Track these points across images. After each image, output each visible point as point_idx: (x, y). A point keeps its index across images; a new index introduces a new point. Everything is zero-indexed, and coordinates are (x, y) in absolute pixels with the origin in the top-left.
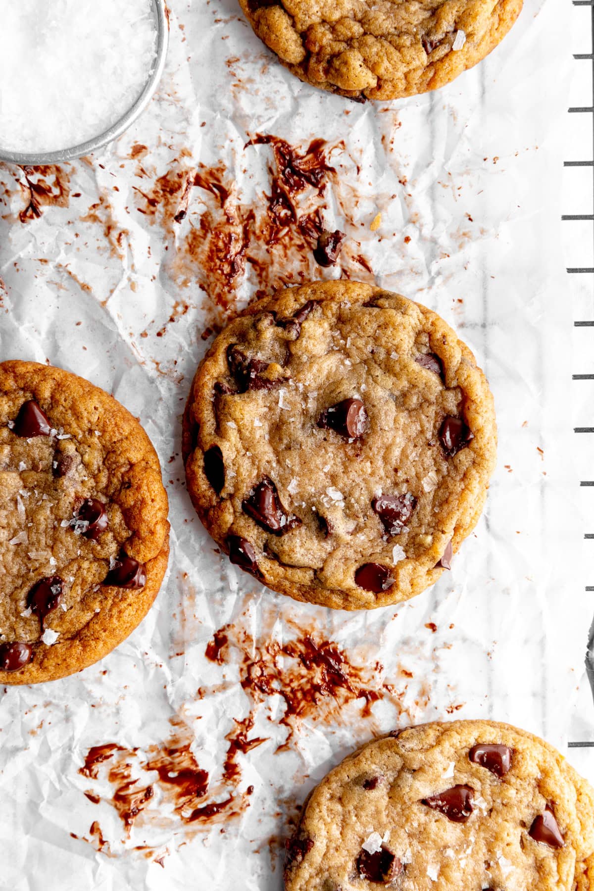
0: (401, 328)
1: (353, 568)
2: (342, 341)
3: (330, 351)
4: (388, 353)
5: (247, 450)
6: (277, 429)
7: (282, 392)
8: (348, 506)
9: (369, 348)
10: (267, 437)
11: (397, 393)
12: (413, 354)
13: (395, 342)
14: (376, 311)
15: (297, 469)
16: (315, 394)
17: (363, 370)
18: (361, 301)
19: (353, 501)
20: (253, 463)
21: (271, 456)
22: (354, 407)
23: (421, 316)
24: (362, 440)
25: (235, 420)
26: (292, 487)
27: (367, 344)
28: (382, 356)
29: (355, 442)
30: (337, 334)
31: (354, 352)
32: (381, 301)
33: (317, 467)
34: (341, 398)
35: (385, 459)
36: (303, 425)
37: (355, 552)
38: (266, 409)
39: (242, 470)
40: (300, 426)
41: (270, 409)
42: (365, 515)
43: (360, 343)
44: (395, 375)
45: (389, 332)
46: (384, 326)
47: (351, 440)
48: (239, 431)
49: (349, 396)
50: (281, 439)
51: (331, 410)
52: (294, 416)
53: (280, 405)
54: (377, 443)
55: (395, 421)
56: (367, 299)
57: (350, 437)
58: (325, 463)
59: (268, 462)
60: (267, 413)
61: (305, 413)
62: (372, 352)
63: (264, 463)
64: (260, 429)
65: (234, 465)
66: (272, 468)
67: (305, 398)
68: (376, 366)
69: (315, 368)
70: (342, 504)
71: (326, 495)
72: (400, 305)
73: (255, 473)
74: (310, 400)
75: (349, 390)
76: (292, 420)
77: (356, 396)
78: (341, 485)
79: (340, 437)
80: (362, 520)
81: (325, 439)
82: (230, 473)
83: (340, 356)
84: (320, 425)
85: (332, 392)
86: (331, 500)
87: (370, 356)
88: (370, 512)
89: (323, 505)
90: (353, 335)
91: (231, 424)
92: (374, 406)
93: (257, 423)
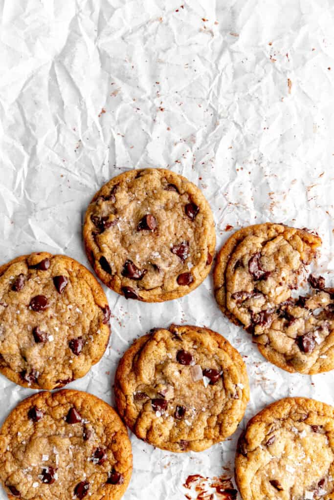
0: (153, 180)
1: (175, 279)
2: (134, 195)
3: (131, 201)
4: (153, 192)
5: (115, 252)
6: (123, 240)
7: (118, 224)
8: (163, 256)
9: (145, 193)
10: (120, 244)
11: (163, 205)
12: (162, 188)
13: (154, 186)
14: (140, 178)
15: (136, 251)
16: (132, 220)
17: (146, 203)
18: (134, 177)
19: (163, 253)
20: (119, 257)
21: (125, 251)
22: (148, 217)
23: (159, 172)
24: (157, 228)
25: (105, 243)
26: (138, 258)
27: (143, 192)
28: (151, 194)
29: (154, 231)
30: (130, 193)
31: (140, 197)
32: (141, 174)
33: (144, 247)
34: (142, 216)
35: (170, 233)
36: (132, 233)
37: (173, 272)
38: (115, 234)
39: (116, 261)
40: (130, 234)
41: (117, 233)
42: (170, 257)
43: (141, 193)
44: (159, 199)
45: (149, 184)
46: (146, 183)
47: (153, 231)
48: (109, 247)
49: (145, 214)
50: (126, 243)
51: (140, 222)
52: (127, 231)
53: (120, 230)
54: (163, 227)
55: (167, 215)
56: (136, 175)
57: (151, 229)
58: (146, 244)
59: (125, 254)
60: (116, 236)
61: (131, 229)
62: (147, 194)
63: (123, 254)
64: (117, 243)
65: (112, 260)
66: (127, 255)
67: (129, 223)
68: (151, 199)
69: (128, 210)
70: (160, 257)
71: (152, 256)
72: (148, 171)
73: (121, 260)
74: (131, 223)
75: (144, 212)
76: (127, 233)
77: (148, 213)
78: (156, 250)
79: (148, 231)
80: (170, 259)
81: (143, 235)
82: (112, 264)
83: (135, 201)
84: (138, 230)
85: (138, 216)
86: (155, 256)
87: (147, 196)
88: (172, 254)
89: (152, 260)
90: (137, 191)
91: (104, 245)
92: (156, 214)
93: (114, 241)
